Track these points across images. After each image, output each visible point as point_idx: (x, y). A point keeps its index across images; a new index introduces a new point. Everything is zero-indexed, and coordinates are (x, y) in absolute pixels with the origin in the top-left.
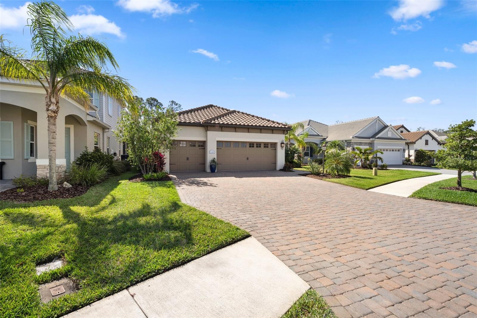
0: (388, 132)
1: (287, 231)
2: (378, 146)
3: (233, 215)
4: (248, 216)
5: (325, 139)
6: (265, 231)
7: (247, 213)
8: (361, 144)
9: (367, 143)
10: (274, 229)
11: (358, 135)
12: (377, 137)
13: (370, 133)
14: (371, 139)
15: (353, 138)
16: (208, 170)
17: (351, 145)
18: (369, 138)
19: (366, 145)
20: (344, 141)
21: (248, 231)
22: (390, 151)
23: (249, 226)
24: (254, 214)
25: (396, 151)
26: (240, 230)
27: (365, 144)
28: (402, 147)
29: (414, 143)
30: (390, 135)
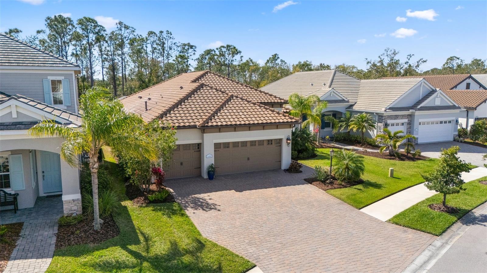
0: (436, 99)
1: (277, 262)
2: (419, 120)
3: (244, 249)
4: (254, 249)
5: (352, 106)
6: (265, 262)
7: (253, 246)
8: (396, 117)
9: (405, 115)
10: (270, 260)
11: (394, 105)
12: (419, 107)
13: (410, 102)
14: (410, 110)
15: (385, 111)
16: (205, 176)
17: (383, 119)
18: (407, 109)
19: (403, 119)
20: (375, 114)
21: (254, 262)
22: (438, 123)
23: (255, 259)
24: (258, 247)
25: (445, 122)
26: (250, 262)
27: (403, 117)
28: (455, 117)
29: (475, 109)
30: (438, 103)
